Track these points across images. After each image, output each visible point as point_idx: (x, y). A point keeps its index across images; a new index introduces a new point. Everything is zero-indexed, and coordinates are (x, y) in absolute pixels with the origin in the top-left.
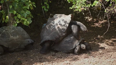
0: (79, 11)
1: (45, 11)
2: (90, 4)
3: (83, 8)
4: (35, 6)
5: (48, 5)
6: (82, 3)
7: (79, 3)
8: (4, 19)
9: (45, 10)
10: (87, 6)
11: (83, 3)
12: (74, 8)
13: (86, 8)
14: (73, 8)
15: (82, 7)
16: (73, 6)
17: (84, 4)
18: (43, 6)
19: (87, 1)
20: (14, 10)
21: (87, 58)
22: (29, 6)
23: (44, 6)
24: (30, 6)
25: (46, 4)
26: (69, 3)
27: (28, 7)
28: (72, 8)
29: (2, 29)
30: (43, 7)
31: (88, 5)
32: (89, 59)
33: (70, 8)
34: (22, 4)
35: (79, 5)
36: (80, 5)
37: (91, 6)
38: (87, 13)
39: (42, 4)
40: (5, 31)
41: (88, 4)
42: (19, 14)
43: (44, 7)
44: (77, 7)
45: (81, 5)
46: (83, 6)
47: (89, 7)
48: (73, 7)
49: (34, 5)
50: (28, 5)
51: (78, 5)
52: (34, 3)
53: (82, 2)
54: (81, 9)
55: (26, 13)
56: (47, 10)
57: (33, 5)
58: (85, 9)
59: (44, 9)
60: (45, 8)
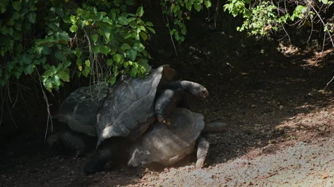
0: (261, 33)
1: (176, 42)
2: (287, 16)
3: (270, 26)
4: (154, 32)
5: (182, 25)
6: (267, 14)
7: (258, 14)
8: (80, 68)
9: (177, 38)
10: (280, 21)
11: (269, 13)
12: (247, 28)
13: (276, 25)
14: (245, 28)
15: (267, 25)
16: (246, 23)
17: (271, 16)
18: (171, 29)
19: (278, 9)
20: (105, 45)
21: (290, 147)
22: (139, 31)
23: (174, 30)
24: (142, 31)
25: (179, 24)
26: (235, 16)
27: (138, 35)
28: (243, 29)
29: (78, 93)
30: (171, 33)
31: (283, 17)
32: (294, 148)
33: (238, 28)
34: (121, 28)
35: (260, 19)
36: (262, 18)
37: (288, 18)
38: (281, 37)
39: (168, 25)
40: (84, 97)
41: (282, 14)
42: (117, 53)
43: (174, 32)
44: (254, 25)
45: (264, 19)
46: (269, 21)
47: (283, 22)
48: (244, 25)
49: (151, 27)
50: (136, 29)
51: (257, 20)
52: (149, 24)
53: (266, 12)
54: (266, 29)
55: (134, 50)
56: (183, 39)
57: (147, 29)
58: (276, 28)
59: (174, 36)
60: (177, 34)
